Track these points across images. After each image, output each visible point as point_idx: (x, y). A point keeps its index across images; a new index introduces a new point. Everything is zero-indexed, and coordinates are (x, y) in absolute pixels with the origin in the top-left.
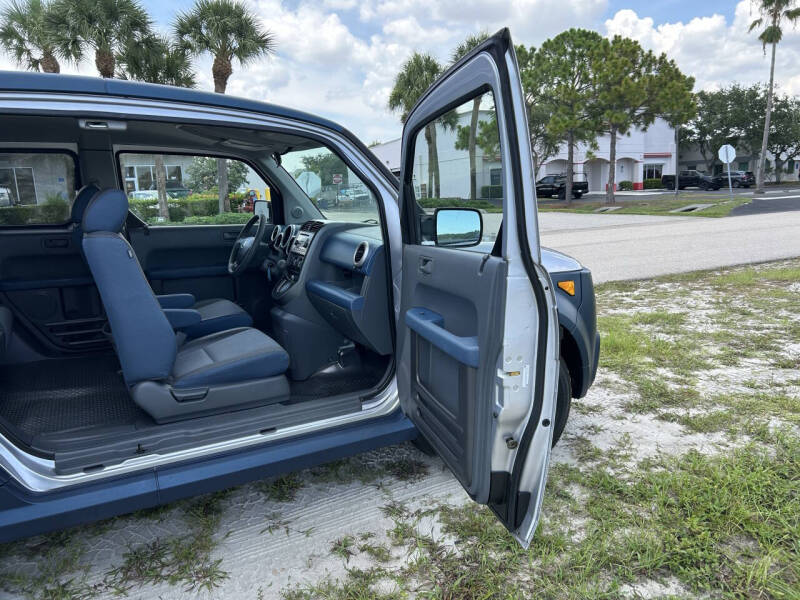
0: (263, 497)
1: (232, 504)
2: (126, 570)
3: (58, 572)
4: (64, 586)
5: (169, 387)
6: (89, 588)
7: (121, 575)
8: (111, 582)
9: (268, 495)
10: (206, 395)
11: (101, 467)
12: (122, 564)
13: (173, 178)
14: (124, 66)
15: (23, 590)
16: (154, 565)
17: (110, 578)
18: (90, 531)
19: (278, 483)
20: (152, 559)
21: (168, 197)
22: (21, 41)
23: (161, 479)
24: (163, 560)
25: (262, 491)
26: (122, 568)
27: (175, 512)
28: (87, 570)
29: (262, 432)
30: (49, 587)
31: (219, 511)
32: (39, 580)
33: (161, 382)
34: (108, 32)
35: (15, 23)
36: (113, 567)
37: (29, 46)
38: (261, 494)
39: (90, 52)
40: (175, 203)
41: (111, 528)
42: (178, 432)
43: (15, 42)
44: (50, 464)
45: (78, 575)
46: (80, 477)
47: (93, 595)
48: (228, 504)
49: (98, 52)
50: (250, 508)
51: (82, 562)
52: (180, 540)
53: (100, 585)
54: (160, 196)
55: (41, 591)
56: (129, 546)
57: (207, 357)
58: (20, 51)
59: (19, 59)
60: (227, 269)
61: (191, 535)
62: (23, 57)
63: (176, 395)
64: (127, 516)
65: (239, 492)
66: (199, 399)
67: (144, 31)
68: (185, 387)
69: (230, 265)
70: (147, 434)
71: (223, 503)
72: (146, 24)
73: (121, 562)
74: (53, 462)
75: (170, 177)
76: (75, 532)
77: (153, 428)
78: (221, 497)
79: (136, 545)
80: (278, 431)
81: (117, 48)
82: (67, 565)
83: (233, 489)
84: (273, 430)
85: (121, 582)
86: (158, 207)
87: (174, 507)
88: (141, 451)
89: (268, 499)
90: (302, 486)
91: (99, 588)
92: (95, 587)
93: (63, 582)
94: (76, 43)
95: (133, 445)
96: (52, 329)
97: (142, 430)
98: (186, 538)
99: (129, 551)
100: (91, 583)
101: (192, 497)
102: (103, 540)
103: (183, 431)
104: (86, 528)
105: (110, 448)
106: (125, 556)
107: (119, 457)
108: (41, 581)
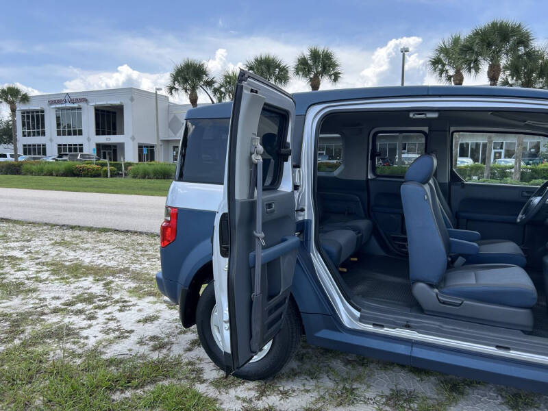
0: (500, 400)
1: (474, 394)
2: (389, 398)
3: (354, 380)
4: (354, 389)
5: (436, 290)
6: (365, 398)
7: (384, 400)
8: (377, 401)
9: (505, 400)
10: (461, 304)
11: (382, 326)
12: (387, 394)
13: (532, 150)
14: (508, 73)
15: (335, 381)
16: (405, 405)
17: (378, 398)
18: (380, 365)
19: (516, 396)
20: (405, 400)
21: (522, 163)
22: (444, 65)
23: (414, 349)
24: (412, 405)
25: (501, 395)
26: (387, 396)
27: (433, 379)
28: (369, 387)
29: (497, 347)
30: (347, 386)
31: (462, 393)
32: (344, 379)
33: (432, 286)
34: (500, 51)
35: (442, 55)
36: (382, 393)
37: (447, 67)
38: (500, 397)
39: (485, 66)
40: (527, 169)
41: (392, 370)
42: (434, 323)
43: (440, 66)
44: (358, 314)
45: (364, 387)
46: (369, 328)
47: (365, 403)
48: (470, 392)
49: (491, 66)
50: (486, 402)
51: (368, 381)
52: (427, 398)
53: (371, 399)
54: (516, 163)
55: (342, 386)
56: (396, 386)
57: (474, 278)
58: (441, 72)
59: (441, 76)
60: (516, 220)
61: (435, 399)
62: (443, 75)
63: (440, 298)
64: (403, 366)
65: (483, 388)
66: (455, 306)
67: (526, 46)
68: (447, 294)
69: (520, 216)
70: (416, 317)
71: (468, 390)
72: (529, 40)
73: (388, 393)
74: (359, 313)
75: (530, 149)
76: (372, 362)
77: (421, 315)
78: (468, 385)
79: (400, 387)
80: (511, 351)
81: (504, 61)
82: (359, 378)
83: (479, 383)
84: (508, 349)
85: (383, 404)
86: (513, 170)
87: (432, 374)
88: (407, 327)
89: (503, 404)
90: (537, 407)
91: (370, 401)
92: (368, 399)
93: (354, 387)
94: (476, 61)
95: (404, 320)
96: (394, 238)
97: (413, 314)
98: (431, 399)
99: (394, 388)
100: (368, 395)
101: (447, 375)
102: (384, 374)
103: (438, 323)
104: (378, 363)
105: (391, 317)
106: (391, 390)
107: (395, 325)
108: (345, 380)
